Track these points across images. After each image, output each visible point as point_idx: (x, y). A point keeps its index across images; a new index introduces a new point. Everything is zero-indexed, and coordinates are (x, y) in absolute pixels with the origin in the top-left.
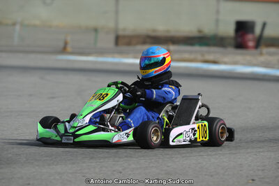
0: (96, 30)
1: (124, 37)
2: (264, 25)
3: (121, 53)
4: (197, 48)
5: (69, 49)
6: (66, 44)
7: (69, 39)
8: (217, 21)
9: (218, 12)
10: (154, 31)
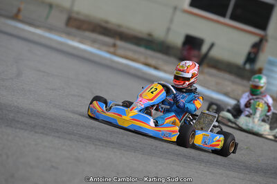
0: (51, 6)
1: (76, 20)
2: (212, 45)
3: (69, 34)
4: (142, 50)
5: (21, 16)
6: (19, 11)
7: (22, 6)
8: (168, 30)
9: (171, 21)
10: (107, 22)
